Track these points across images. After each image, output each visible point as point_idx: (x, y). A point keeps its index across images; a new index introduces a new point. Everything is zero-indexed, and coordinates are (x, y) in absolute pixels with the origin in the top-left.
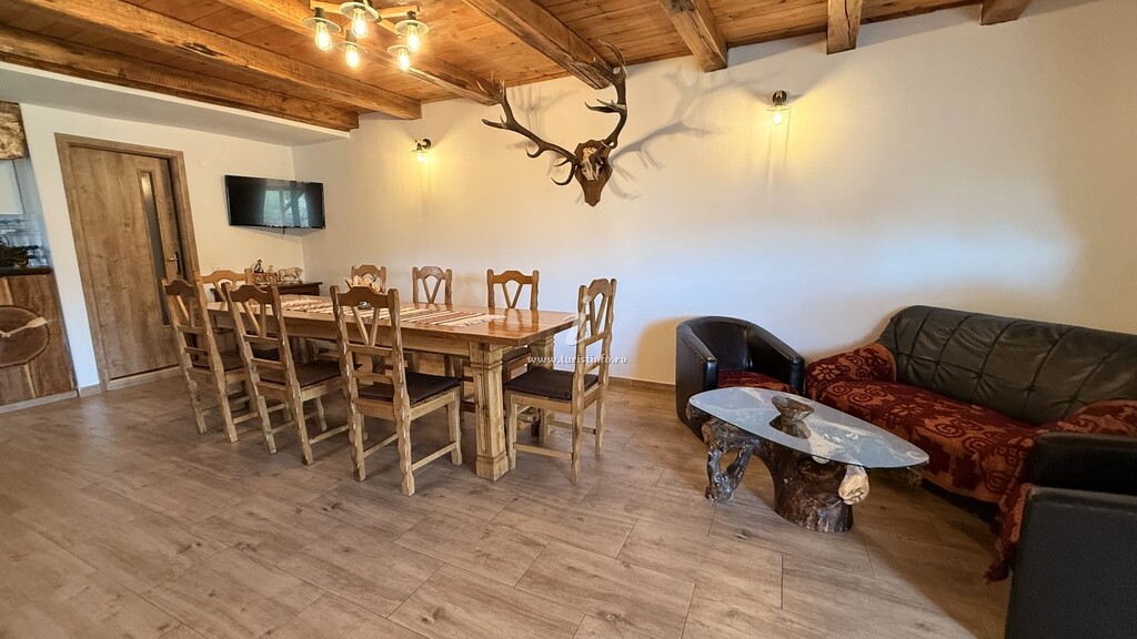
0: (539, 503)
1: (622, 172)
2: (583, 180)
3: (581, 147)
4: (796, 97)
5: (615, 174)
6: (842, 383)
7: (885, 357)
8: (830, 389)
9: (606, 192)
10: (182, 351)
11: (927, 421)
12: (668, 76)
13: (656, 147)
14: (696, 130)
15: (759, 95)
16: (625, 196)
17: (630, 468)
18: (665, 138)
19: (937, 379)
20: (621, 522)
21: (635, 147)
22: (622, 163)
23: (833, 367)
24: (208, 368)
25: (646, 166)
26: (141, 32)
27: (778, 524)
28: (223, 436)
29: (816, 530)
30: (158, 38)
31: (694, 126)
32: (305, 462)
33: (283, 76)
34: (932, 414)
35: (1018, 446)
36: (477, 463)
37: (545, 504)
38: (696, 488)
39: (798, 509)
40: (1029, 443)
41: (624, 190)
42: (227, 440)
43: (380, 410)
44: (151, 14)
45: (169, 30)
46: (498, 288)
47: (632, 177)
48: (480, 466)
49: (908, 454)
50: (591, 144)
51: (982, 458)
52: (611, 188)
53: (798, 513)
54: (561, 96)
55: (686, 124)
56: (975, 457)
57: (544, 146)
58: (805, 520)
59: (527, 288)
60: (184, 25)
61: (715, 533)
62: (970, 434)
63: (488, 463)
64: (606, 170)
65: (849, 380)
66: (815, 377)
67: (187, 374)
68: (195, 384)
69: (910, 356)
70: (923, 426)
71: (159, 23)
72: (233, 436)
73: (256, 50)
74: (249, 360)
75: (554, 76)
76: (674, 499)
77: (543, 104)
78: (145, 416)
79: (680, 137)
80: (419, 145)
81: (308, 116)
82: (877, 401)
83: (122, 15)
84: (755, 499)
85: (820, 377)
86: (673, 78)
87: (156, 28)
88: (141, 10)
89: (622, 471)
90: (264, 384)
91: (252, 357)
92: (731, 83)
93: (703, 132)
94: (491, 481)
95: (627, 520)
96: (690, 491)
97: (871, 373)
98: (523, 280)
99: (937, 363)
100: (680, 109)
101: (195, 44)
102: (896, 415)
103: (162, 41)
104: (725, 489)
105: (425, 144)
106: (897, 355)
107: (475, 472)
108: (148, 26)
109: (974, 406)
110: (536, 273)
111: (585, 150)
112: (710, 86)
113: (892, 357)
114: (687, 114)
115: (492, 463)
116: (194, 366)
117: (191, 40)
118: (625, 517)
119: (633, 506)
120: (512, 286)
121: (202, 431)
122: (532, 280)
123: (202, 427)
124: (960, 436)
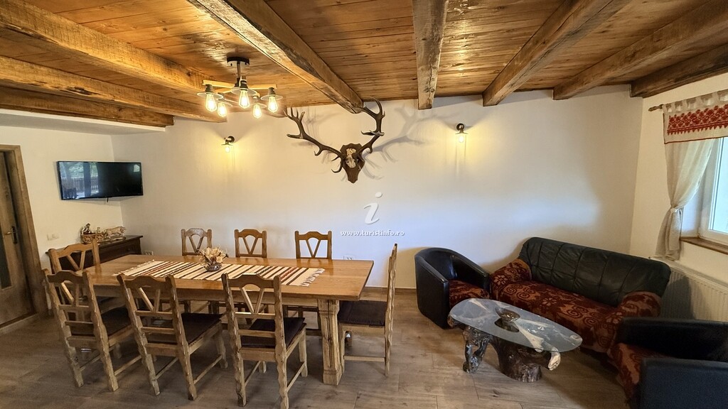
0: (374, 397)
1: (371, 163)
2: (347, 168)
3: (345, 148)
4: (469, 127)
5: (366, 164)
6: (509, 286)
7: (525, 267)
8: (505, 290)
9: (361, 175)
10: (63, 324)
11: (561, 308)
12: (396, 110)
13: (391, 149)
14: (415, 141)
15: (449, 125)
16: (374, 177)
17: (413, 357)
18: (397, 145)
19: (553, 280)
20: (428, 401)
21: (380, 149)
22: (371, 158)
23: (503, 276)
24: (93, 335)
25: (386, 160)
26: (34, 82)
27: (508, 382)
28: (104, 386)
29: (528, 382)
30: (48, 86)
31: (413, 139)
32: (191, 398)
33: (138, 104)
34: (562, 303)
35: (612, 323)
36: (324, 375)
37: (378, 397)
38: (456, 365)
39: (517, 371)
40: (616, 322)
41: (373, 174)
42: (109, 389)
43: (263, 356)
44: (42, 69)
45: (56, 79)
46: (302, 243)
47: (377, 166)
48: (326, 377)
49: (572, 337)
50: (351, 146)
51: (595, 329)
52: (364, 172)
53: (518, 373)
54: (330, 116)
55: (408, 137)
56: (592, 329)
57: (323, 148)
58: (521, 377)
59: (324, 243)
60: (67, 74)
61: (481, 397)
62: (585, 315)
63: (332, 374)
64: (360, 162)
65: (512, 283)
66: (496, 284)
67: (67, 342)
68: (74, 349)
69: (537, 266)
70: (561, 312)
71: (49, 74)
72: (115, 386)
73: (120, 88)
74: (139, 329)
75: (325, 103)
76: (448, 376)
77: (317, 119)
78: (12, 379)
79: (405, 145)
80: (227, 141)
81: (138, 120)
82: (532, 297)
83: (19, 72)
84: (489, 366)
85: (499, 283)
86: (401, 111)
87: (46, 79)
88: (34, 66)
89: (410, 361)
90: (152, 345)
91: (142, 327)
92: (434, 117)
93: (419, 143)
94: (335, 385)
95: (431, 398)
96: (453, 368)
97: (521, 278)
98: (320, 237)
99: (552, 270)
100: (405, 129)
101: (76, 88)
102: (545, 305)
103: (50, 88)
104: (475, 364)
105: (230, 139)
106: (531, 266)
107: (323, 382)
108: (39, 78)
109: (575, 294)
110: (330, 232)
111: (347, 150)
112: (422, 117)
113: (528, 267)
114: (408, 133)
115: (335, 374)
116: (73, 334)
117: (73, 85)
118: (429, 396)
119: (430, 386)
120: (313, 241)
121: (80, 385)
122: (328, 237)
123: (80, 381)
124: (581, 317)
